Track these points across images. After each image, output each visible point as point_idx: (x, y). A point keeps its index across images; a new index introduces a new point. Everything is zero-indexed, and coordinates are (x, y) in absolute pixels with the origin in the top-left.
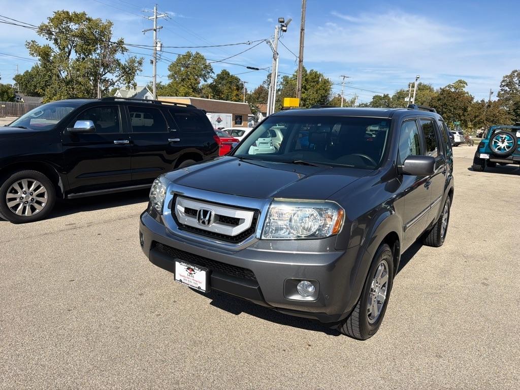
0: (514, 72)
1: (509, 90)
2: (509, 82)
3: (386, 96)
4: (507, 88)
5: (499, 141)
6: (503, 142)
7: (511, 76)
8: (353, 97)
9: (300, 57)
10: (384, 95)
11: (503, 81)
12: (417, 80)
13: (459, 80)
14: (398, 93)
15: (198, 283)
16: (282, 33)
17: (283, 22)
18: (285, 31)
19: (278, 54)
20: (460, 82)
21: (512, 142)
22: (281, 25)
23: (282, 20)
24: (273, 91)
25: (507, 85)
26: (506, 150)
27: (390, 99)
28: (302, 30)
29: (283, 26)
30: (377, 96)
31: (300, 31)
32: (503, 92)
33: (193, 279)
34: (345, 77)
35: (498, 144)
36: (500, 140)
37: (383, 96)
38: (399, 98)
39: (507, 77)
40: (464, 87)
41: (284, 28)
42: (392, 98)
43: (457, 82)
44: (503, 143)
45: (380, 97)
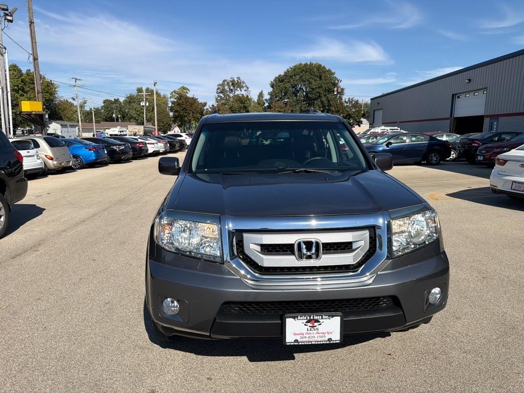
0: (224, 81)
1: (223, 96)
2: (223, 90)
3: (117, 101)
4: (221, 95)
7: (223, 85)
8: (82, 101)
9: (33, 54)
10: (115, 99)
11: (218, 89)
12: (155, 85)
13: (182, 87)
14: (128, 97)
15: (326, 335)
16: (7, 23)
17: (7, 10)
18: (11, 21)
19: (5, 48)
20: (184, 88)
22: (4, 13)
23: (6, 7)
24: (5, 93)
25: (221, 92)
27: (120, 103)
28: (31, 23)
29: (7, 15)
30: (107, 100)
31: (28, 24)
32: (219, 98)
33: (318, 333)
34: (76, 79)
37: (113, 100)
38: (130, 102)
39: (220, 85)
40: (187, 93)
41: (9, 18)
42: (123, 103)
43: (181, 88)
45: (110, 101)
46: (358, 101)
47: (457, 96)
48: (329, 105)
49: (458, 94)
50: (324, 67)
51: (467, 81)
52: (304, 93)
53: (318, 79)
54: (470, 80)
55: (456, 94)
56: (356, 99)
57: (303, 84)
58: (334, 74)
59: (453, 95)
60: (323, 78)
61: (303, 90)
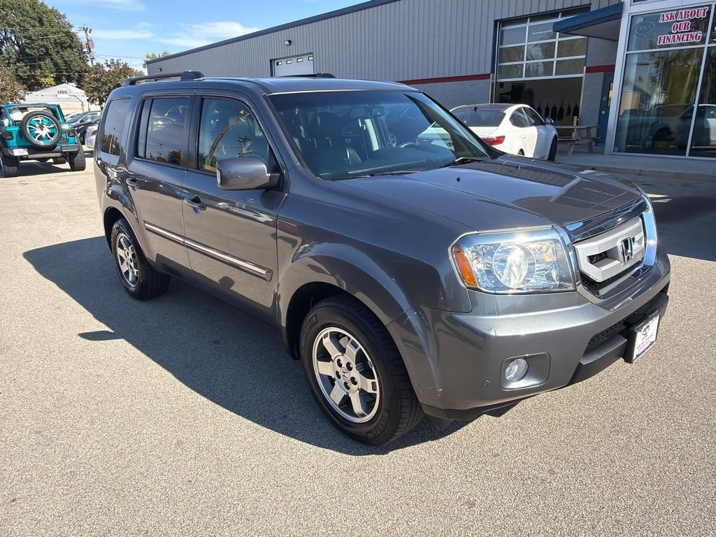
5: (35, 126)
6: (41, 127)
21: (53, 128)
26: (49, 139)
35: (36, 132)
36: (37, 125)
44: (42, 129)
46: (126, 64)
47: (276, 62)
48: (69, 69)
49: (276, 59)
50: (42, 4)
51: (287, 43)
52: (17, 48)
53: (38, 24)
54: (290, 42)
55: (274, 60)
56: (123, 61)
57: (9, 30)
58: (64, 17)
59: (271, 61)
60: (46, 23)
61: (13, 42)
